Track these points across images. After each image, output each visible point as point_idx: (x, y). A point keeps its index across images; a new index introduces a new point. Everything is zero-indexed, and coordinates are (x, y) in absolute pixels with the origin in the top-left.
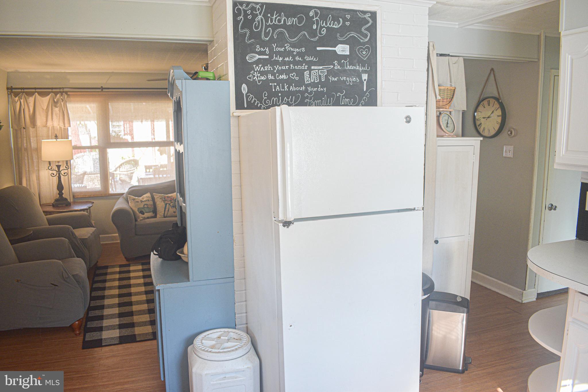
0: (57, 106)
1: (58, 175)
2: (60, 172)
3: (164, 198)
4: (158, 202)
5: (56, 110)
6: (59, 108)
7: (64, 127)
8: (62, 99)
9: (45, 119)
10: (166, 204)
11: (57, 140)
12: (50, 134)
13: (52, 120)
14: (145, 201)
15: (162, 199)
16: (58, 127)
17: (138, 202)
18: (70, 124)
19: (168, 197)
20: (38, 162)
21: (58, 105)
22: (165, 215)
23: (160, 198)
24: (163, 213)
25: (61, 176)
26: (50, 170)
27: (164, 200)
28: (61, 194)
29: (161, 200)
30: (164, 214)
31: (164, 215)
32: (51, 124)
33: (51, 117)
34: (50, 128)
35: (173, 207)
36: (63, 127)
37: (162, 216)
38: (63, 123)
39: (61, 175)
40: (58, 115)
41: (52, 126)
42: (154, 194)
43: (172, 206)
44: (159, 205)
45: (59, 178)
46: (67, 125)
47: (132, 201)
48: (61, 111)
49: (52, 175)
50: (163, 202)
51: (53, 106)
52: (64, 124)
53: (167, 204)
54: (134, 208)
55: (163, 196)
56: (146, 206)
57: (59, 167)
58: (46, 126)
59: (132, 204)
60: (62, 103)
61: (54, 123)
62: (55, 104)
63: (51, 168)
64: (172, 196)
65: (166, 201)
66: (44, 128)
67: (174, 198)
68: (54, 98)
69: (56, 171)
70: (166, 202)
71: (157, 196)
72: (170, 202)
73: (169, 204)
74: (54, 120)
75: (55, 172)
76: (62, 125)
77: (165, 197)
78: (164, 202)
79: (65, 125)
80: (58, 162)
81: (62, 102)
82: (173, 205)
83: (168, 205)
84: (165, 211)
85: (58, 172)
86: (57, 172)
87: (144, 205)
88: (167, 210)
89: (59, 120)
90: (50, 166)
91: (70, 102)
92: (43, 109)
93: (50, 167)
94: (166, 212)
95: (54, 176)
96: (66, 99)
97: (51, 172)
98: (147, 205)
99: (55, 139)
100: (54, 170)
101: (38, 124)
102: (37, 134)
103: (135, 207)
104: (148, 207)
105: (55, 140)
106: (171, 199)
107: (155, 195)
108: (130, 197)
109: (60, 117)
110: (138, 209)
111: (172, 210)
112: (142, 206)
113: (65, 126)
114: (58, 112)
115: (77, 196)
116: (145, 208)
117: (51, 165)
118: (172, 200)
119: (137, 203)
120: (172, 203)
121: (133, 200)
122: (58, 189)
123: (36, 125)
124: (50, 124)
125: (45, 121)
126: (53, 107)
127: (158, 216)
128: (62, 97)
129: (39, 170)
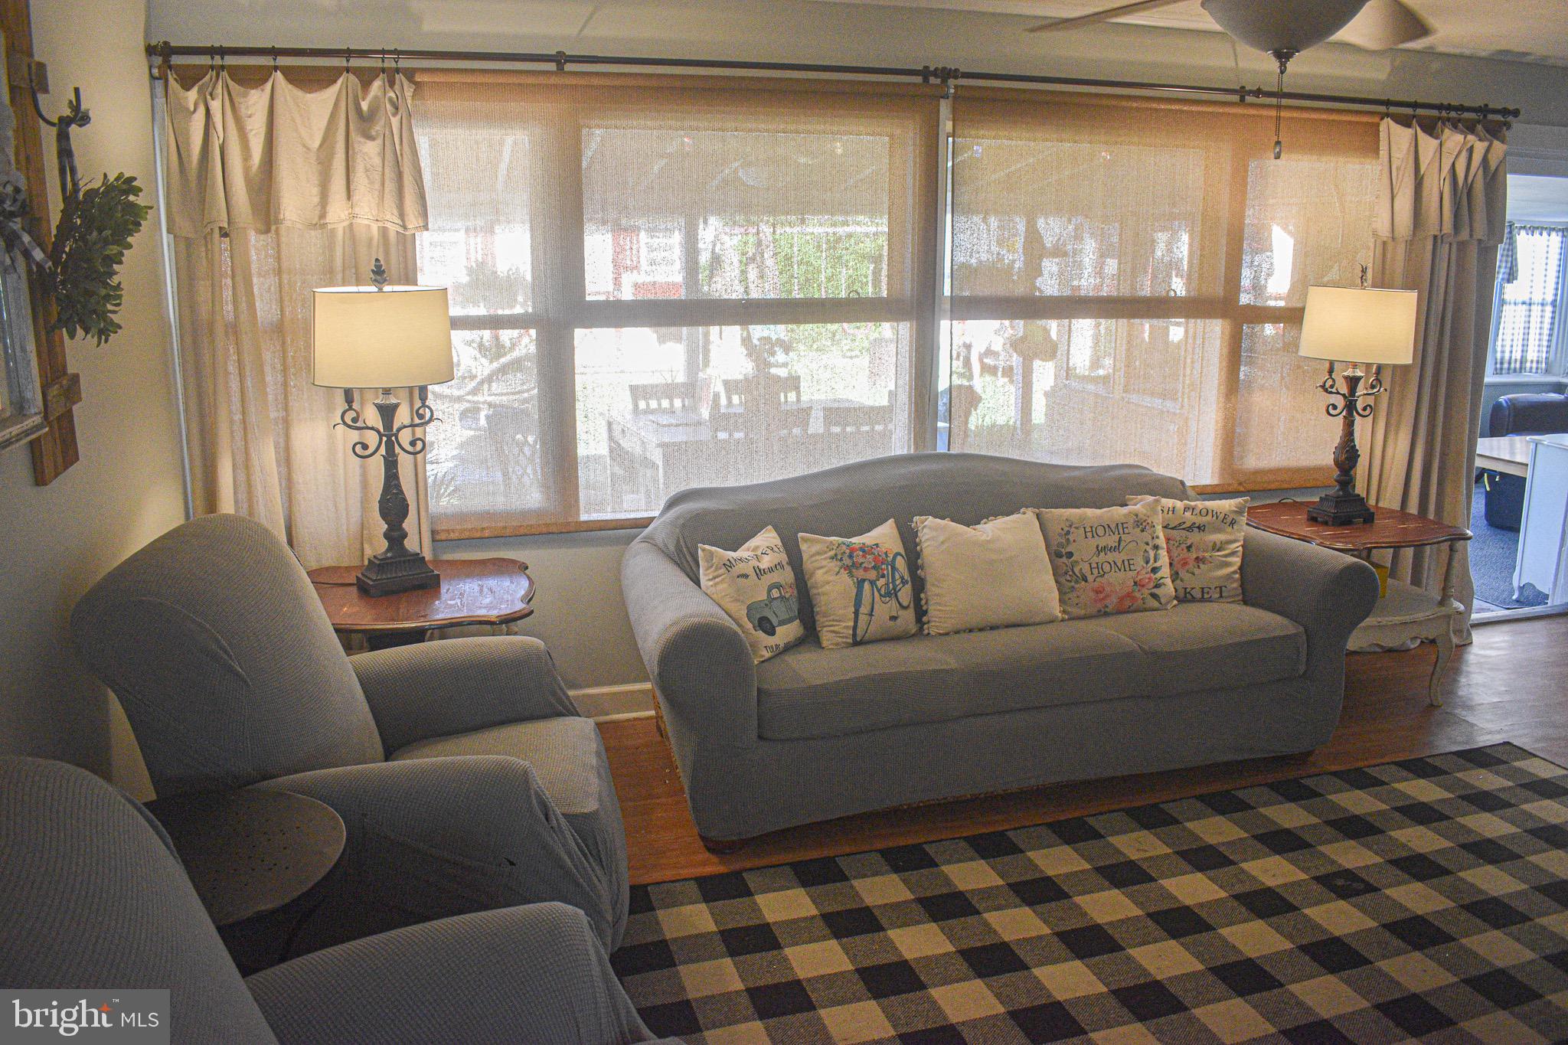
0: (374, 133)
1: (383, 450)
2: (393, 438)
3: (851, 557)
4: (820, 572)
5: (369, 151)
6: (379, 141)
7: (401, 230)
8: (391, 100)
9: (315, 190)
10: (860, 584)
11: (380, 290)
12: (338, 262)
13: (349, 197)
14: (771, 570)
15: (841, 560)
16: (375, 227)
17: (746, 576)
18: (424, 214)
19: (864, 550)
20: (285, 384)
21: (378, 128)
22: (860, 632)
23: (832, 553)
24: (851, 624)
25: (396, 456)
26: (349, 427)
27: (850, 562)
28: (395, 536)
29: (834, 565)
30: (855, 628)
31: (854, 635)
32: (344, 215)
33: (343, 182)
34: (340, 233)
35: (888, 594)
36: (393, 229)
37: (846, 637)
38: (395, 212)
39: (397, 449)
40: (377, 177)
41: (346, 223)
42: (800, 535)
43: (883, 592)
44: (827, 588)
45: (391, 464)
46: (413, 222)
47: (720, 572)
48: (389, 155)
49: (358, 448)
50: (844, 575)
51: (353, 135)
52: (402, 215)
53: (864, 580)
54: (732, 607)
55: (844, 547)
56: (775, 593)
57: (387, 412)
58: (320, 223)
59: (720, 587)
60: (395, 122)
61: (357, 210)
62: (366, 121)
63: (355, 420)
64: (877, 545)
65: (857, 568)
66: (313, 233)
67: (886, 553)
68: (360, 95)
69: (378, 431)
70: (860, 574)
71: (814, 548)
72: (873, 574)
73: (873, 583)
74: (356, 197)
75: (372, 439)
76: (391, 216)
77: (853, 550)
78: (851, 575)
79: (406, 219)
80: (387, 391)
81: (394, 115)
82: (887, 584)
83: (867, 585)
84: (856, 613)
85: (385, 439)
86: (381, 435)
87: (769, 591)
88: (864, 609)
89: (382, 197)
90: (351, 408)
91: (425, 116)
92: (308, 149)
93: (351, 415)
94: (863, 619)
95: (368, 452)
96: (409, 101)
97: (355, 436)
98: (778, 586)
99: (375, 282)
100: (368, 428)
101: (287, 214)
102: (279, 259)
103: (737, 600)
104: (782, 597)
105: (374, 289)
106: (875, 559)
107: (805, 540)
108: (711, 553)
109: (383, 185)
110: (749, 608)
111: (884, 610)
112: (763, 596)
113: (405, 227)
114: (377, 161)
115: (448, 531)
116: (775, 603)
117: (355, 406)
118: (882, 563)
119: (743, 580)
120: (883, 576)
121: (723, 570)
122: (384, 514)
123: (277, 221)
124: (338, 213)
125: (316, 200)
126: (355, 136)
127: (827, 638)
128: (392, 95)
129: (287, 423)
